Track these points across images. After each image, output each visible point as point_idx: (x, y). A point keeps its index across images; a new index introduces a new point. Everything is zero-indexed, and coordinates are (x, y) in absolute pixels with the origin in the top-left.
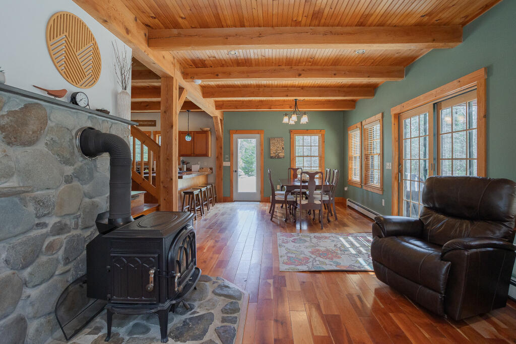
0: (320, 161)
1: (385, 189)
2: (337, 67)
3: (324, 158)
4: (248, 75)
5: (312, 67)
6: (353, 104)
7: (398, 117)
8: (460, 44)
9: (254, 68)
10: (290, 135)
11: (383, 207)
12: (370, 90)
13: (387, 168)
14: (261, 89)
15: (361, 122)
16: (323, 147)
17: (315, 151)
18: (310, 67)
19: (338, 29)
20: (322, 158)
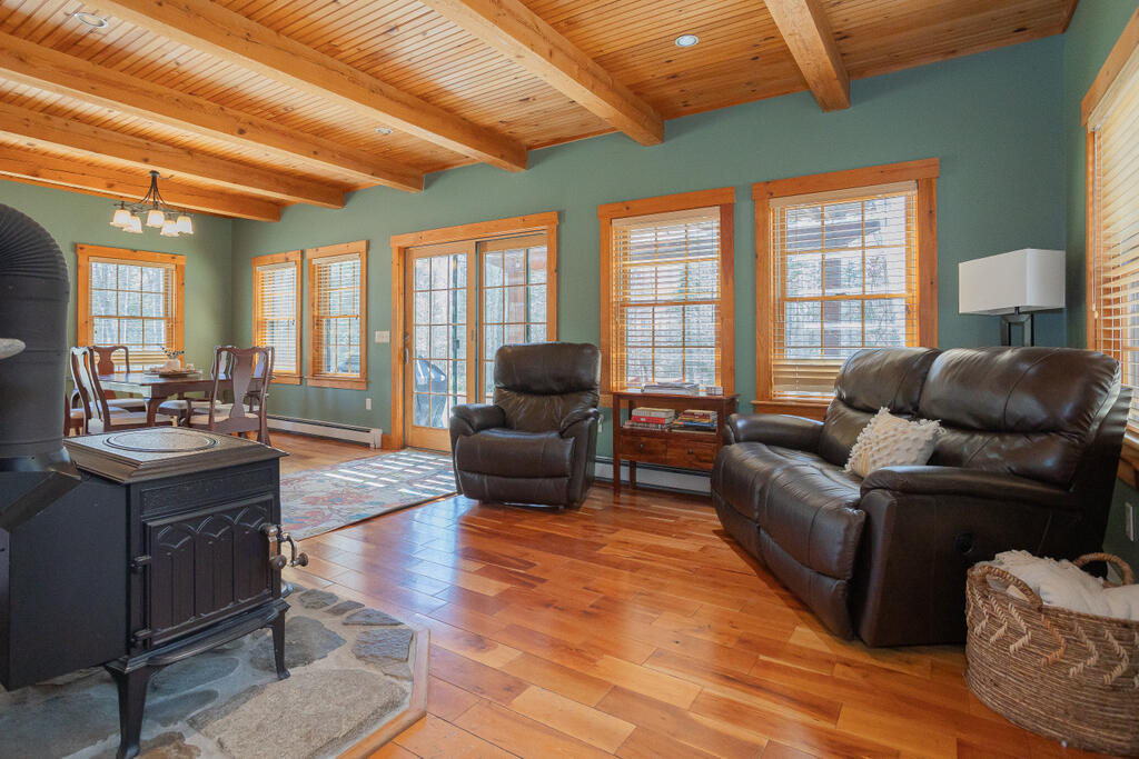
0: (169, 331)
1: (371, 378)
2: (319, 139)
3: (182, 322)
4: (94, 86)
5: (271, 123)
6: (276, 210)
7: (404, 252)
8: (523, 171)
9: (113, 74)
10: (77, 257)
11: (369, 411)
12: (338, 193)
13: (377, 340)
14: (58, 121)
15: (302, 252)
16: (180, 297)
17: (155, 306)
18: (263, 121)
19: (392, 90)
20: (174, 324)
